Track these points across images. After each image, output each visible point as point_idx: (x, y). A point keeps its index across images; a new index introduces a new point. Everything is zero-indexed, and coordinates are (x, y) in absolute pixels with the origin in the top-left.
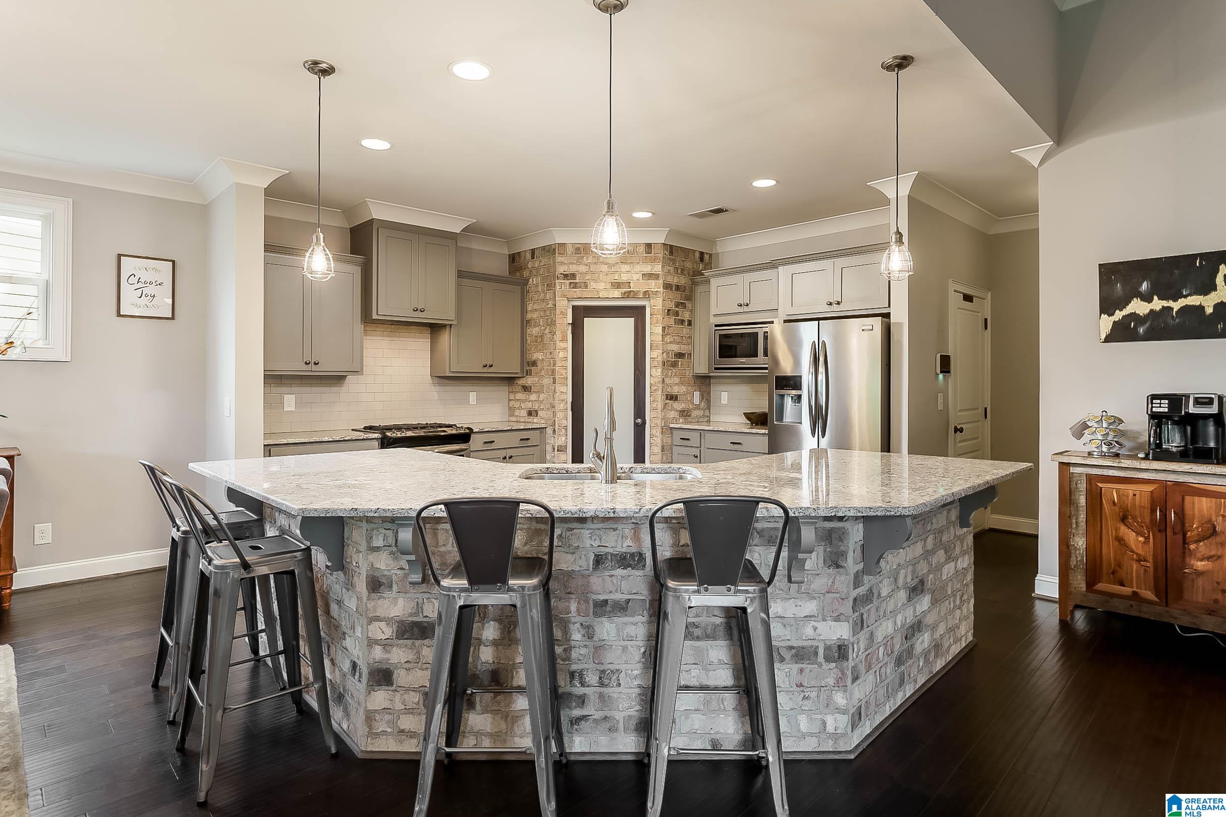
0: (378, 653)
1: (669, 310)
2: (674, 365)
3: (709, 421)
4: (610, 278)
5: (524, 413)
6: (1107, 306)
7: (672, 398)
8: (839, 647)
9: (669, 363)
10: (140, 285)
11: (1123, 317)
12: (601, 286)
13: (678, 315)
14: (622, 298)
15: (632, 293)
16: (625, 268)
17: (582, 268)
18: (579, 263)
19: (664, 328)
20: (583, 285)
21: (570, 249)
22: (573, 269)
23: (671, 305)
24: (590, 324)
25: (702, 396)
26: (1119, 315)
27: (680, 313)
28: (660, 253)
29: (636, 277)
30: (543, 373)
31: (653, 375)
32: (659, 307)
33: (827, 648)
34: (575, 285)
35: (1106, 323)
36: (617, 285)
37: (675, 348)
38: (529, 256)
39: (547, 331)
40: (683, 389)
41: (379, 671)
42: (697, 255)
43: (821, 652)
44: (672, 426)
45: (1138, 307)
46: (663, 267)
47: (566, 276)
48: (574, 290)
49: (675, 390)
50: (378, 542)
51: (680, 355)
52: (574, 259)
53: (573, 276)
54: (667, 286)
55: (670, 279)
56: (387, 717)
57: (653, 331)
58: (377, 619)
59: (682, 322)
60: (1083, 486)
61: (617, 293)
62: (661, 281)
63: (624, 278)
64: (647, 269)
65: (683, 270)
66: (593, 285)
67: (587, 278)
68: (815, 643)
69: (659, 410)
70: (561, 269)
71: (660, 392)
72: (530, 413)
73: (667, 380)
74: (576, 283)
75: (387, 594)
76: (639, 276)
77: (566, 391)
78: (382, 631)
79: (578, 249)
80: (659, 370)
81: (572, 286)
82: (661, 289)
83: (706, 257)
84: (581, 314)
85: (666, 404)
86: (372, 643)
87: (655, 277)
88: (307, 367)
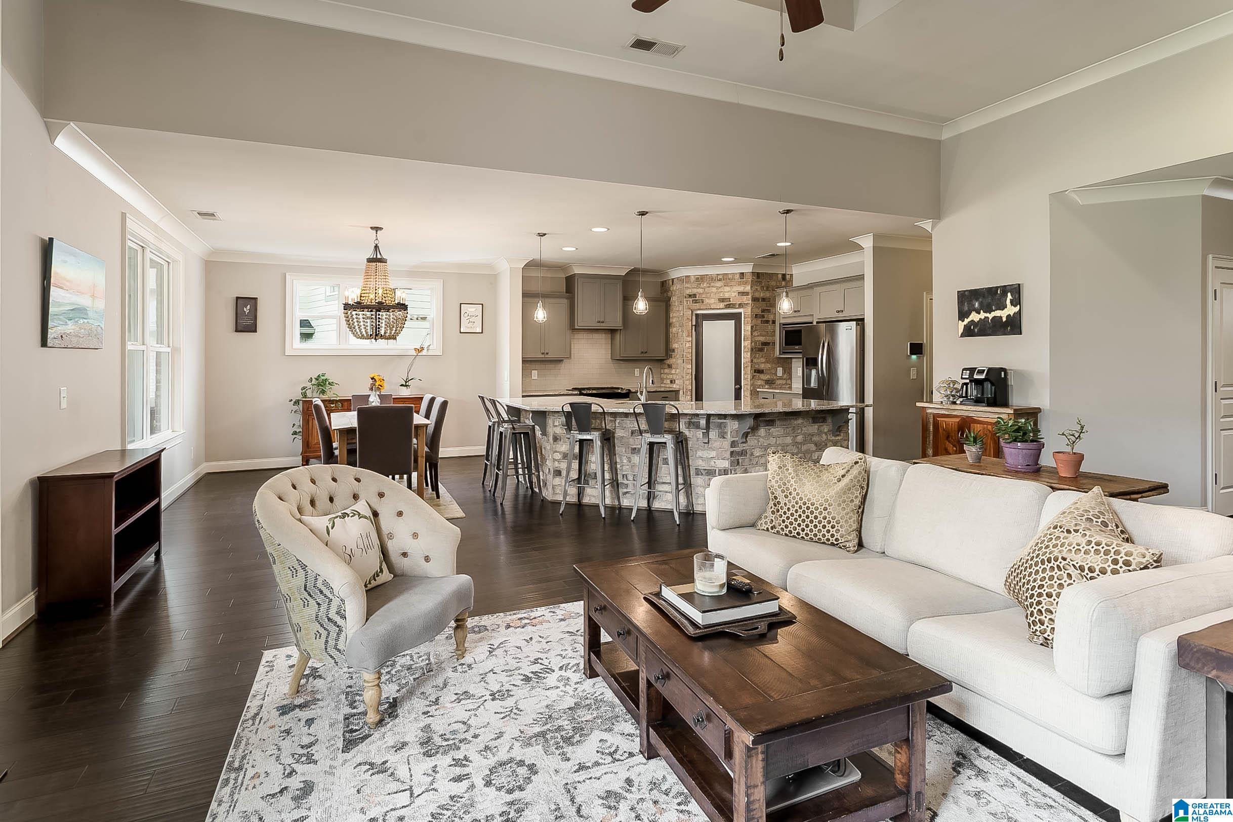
0: (556, 464)
1: (756, 315)
2: (761, 350)
3: (790, 388)
4: (718, 296)
5: (669, 382)
6: (962, 315)
7: (760, 372)
8: (725, 470)
9: (757, 349)
10: (469, 317)
11: (969, 322)
12: (712, 301)
13: (764, 317)
14: (725, 308)
15: (732, 305)
16: (727, 289)
17: (701, 291)
18: (698, 287)
19: (752, 327)
20: (701, 301)
21: (693, 279)
22: (695, 291)
23: (759, 312)
24: (706, 324)
25: (784, 372)
26: (966, 321)
27: (766, 316)
28: (749, 278)
29: (733, 294)
30: (678, 356)
31: (746, 357)
32: (749, 313)
33: (720, 470)
34: (696, 302)
35: (961, 325)
36: (722, 300)
37: (762, 339)
38: (671, 283)
39: (680, 330)
40: (769, 366)
41: (557, 470)
42: (780, 276)
43: (717, 471)
44: (758, 390)
45: (975, 317)
46: (751, 287)
47: (690, 296)
48: (696, 304)
49: (762, 366)
50: (557, 424)
51: (765, 344)
52: (695, 285)
53: (695, 295)
54: (755, 299)
55: (757, 295)
56: (560, 488)
57: (746, 329)
58: (556, 452)
59: (767, 322)
60: (931, 420)
61: (722, 305)
62: (750, 297)
63: (727, 295)
64: (741, 289)
65: (767, 288)
66: (707, 301)
67: (704, 296)
68: (715, 469)
69: (749, 380)
70: (687, 292)
71: (749, 368)
72: (671, 382)
73: (755, 360)
74: (697, 300)
75: (560, 442)
76: (736, 294)
77: (689, 368)
78: (558, 456)
79: (698, 278)
80: (749, 354)
81: (694, 302)
82: (750, 302)
83: (788, 277)
84: (700, 319)
85: (753, 375)
86: (554, 460)
87: (747, 294)
88: (543, 356)
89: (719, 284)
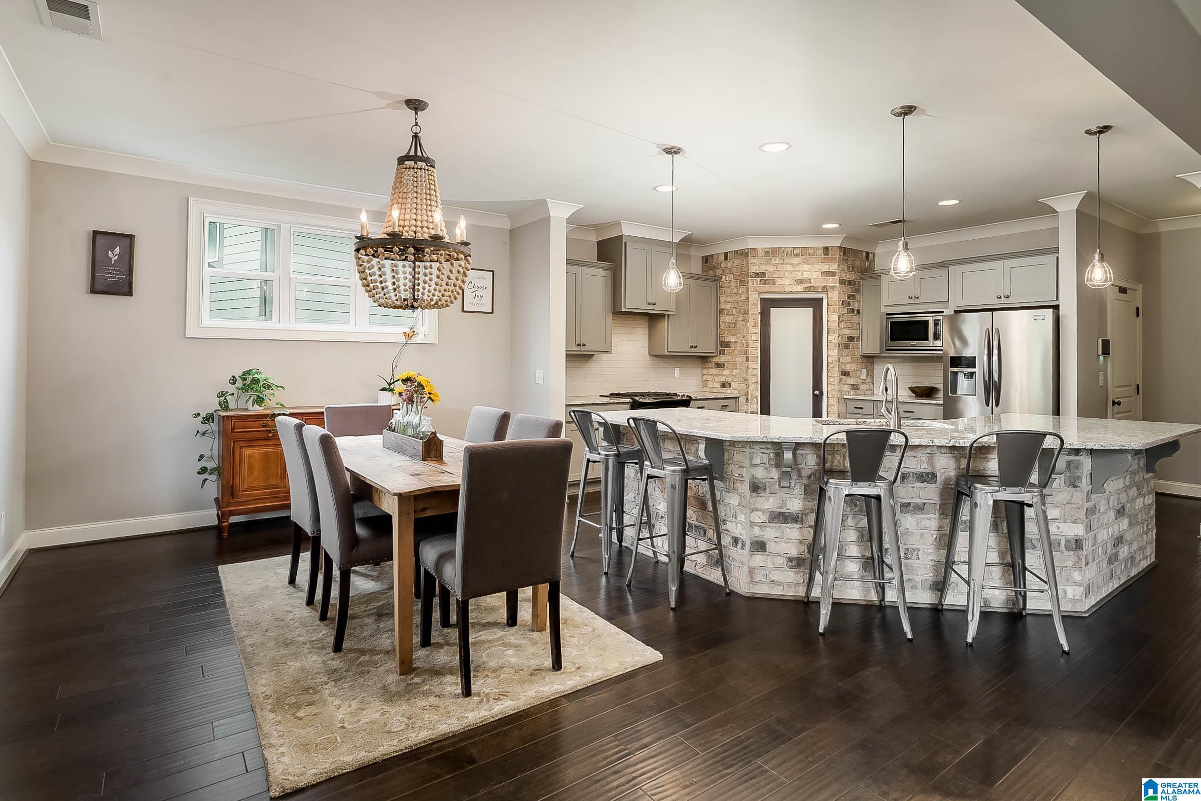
0: (757, 531)
1: (843, 301)
2: (847, 346)
3: (873, 394)
4: (794, 276)
5: (717, 385)
7: (845, 374)
8: (1076, 541)
9: (843, 345)
10: (475, 289)
12: (787, 282)
13: (850, 305)
14: (804, 292)
15: (812, 288)
16: (806, 267)
17: (771, 268)
18: (767, 264)
19: (839, 316)
20: (771, 282)
21: (760, 253)
22: (763, 268)
23: (845, 298)
24: (774, 311)
25: (868, 372)
27: (851, 303)
28: (838, 255)
29: (815, 275)
30: (736, 353)
31: (830, 355)
32: (835, 299)
33: (1067, 541)
34: (765, 282)
36: (800, 281)
37: (848, 332)
38: (722, 258)
39: (740, 319)
40: (854, 367)
41: (757, 542)
42: (864, 254)
43: (1063, 543)
44: (845, 397)
46: (839, 266)
47: (757, 274)
48: (764, 285)
49: (848, 368)
50: (757, 461)
51: (851, 339)
52: (764, 260)
53: (763, 274)
54: (842, 282)
55: (843, 275)
56: (762, 572)
57: (831, 318)
58: (756, 509)
59: (853, 310)
61: (800, 288)
62: (837, 278)
63: (806, 275)
64: (825, 267)
65: (853, 268)
66: (779, 282)
67: (775, 275)
68: (1058, 537)
69: (836, 384)
70: (753, 269)
71: (836, 369)
72: (723, 385)
73: (841, 359)
74: (766, 280)
75: (763, 494)
76: (819, 274)
77: (755, 367)
78: (760, 517)
79: (768, 252)
80: (836, 351)
81: (762, 282)
82: (837, 284)
83: (871, 256)
84: (768, 305)
85: (841, 379)
86: (753, 524)
87: (833, 274)
88: (579, 348)
89: (796, 260)
